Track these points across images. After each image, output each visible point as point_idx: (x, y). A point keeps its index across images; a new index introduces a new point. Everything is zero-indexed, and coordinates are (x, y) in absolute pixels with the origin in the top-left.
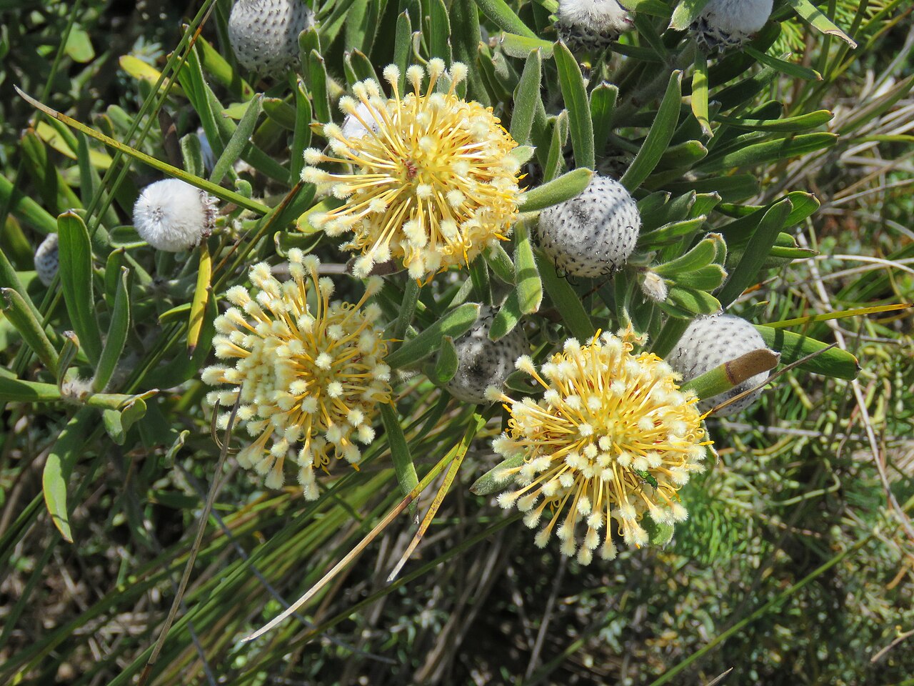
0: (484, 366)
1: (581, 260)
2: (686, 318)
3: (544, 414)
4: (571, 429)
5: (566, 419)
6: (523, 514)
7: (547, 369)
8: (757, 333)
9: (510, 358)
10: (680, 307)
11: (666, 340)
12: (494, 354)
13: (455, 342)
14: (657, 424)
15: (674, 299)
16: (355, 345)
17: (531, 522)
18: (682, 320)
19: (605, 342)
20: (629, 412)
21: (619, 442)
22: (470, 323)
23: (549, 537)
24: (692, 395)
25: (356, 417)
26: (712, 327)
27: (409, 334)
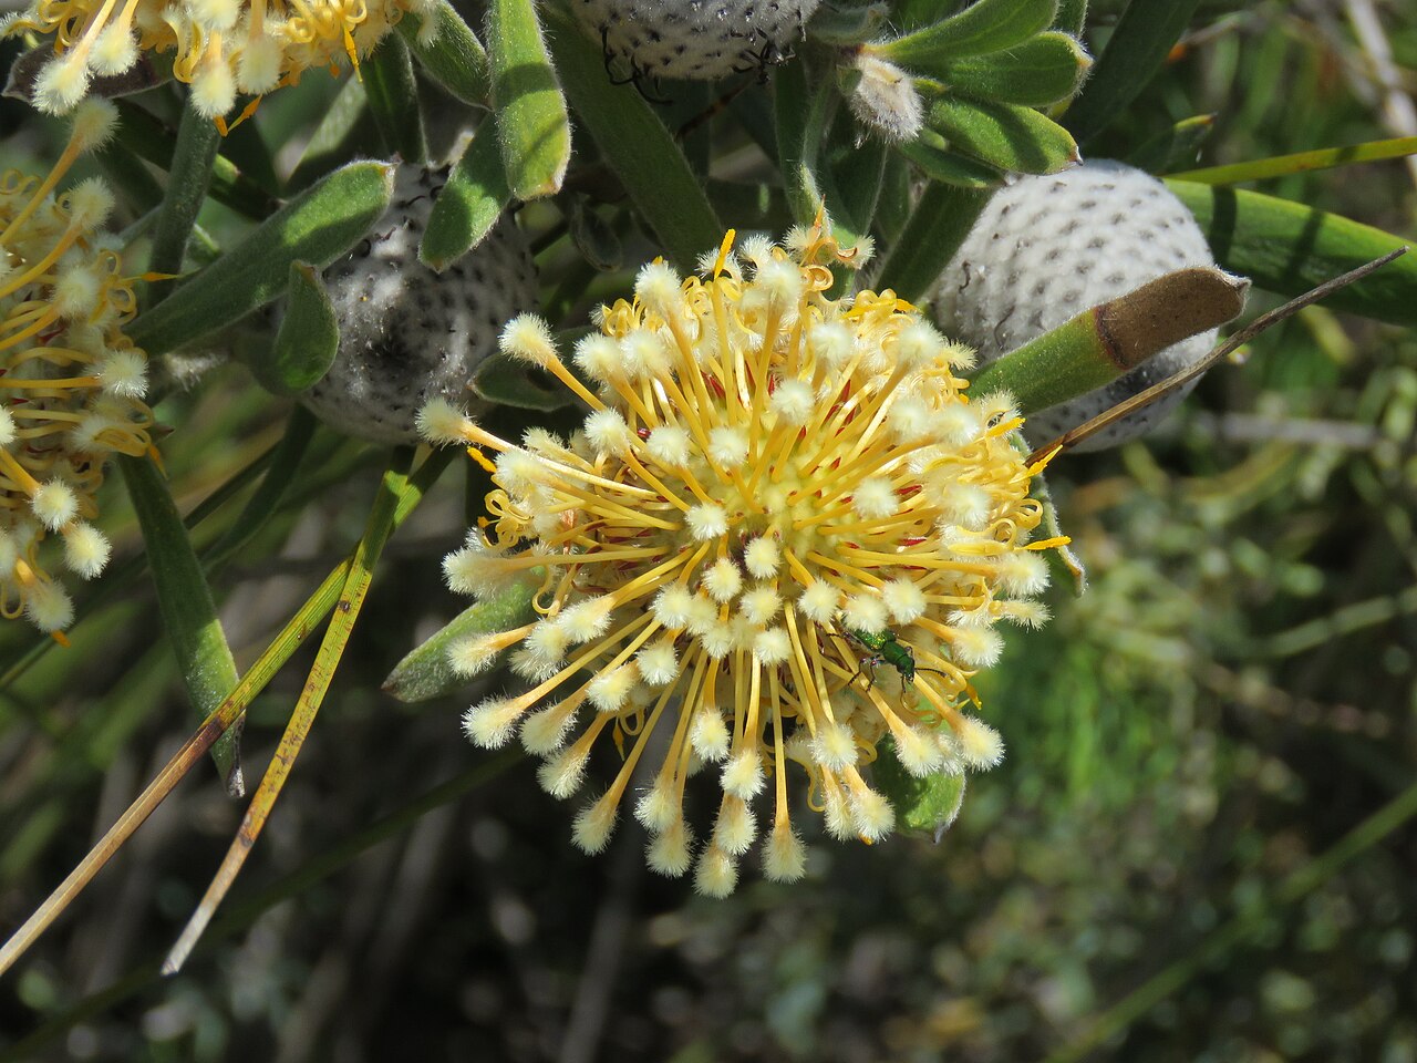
0: (412, 339)
1: (675, 34)
2: (980, 184)
3: (585, 476)
4: (664, 516)
5: (650, 489)
6: (538, 761)
7: (591, 352)
8: (1182, 211)
9: (483, 313)
10: (962, 155)
11: (925, 243)
12: (437, 304)
13: (325, 274)
14: (905, 492)
15: (943, 130)
16: (46, 292)
17: (562, 780)
18: (969, 191)
19: (753, 264)
20: (827, 462)
21: (803, 547)
22: (367, 219)
23: (611, 823)
24: (1003, 403)
25: (56, 503)
26: (1053, 200)
27: (193, 248)
